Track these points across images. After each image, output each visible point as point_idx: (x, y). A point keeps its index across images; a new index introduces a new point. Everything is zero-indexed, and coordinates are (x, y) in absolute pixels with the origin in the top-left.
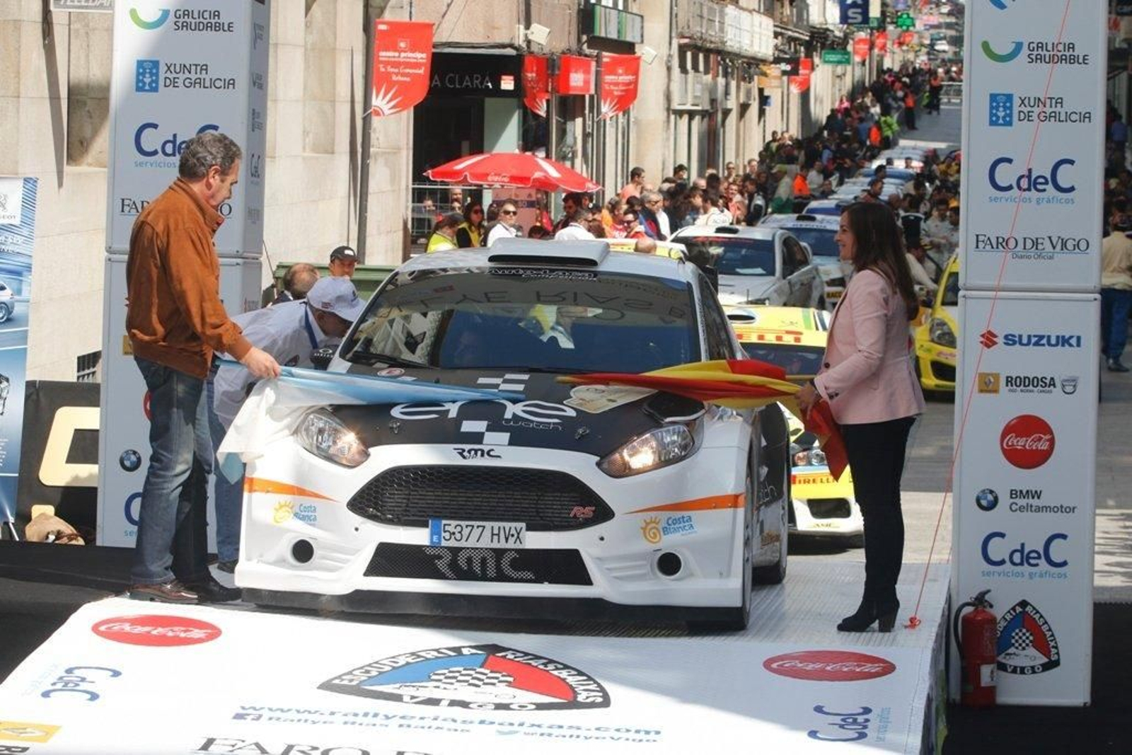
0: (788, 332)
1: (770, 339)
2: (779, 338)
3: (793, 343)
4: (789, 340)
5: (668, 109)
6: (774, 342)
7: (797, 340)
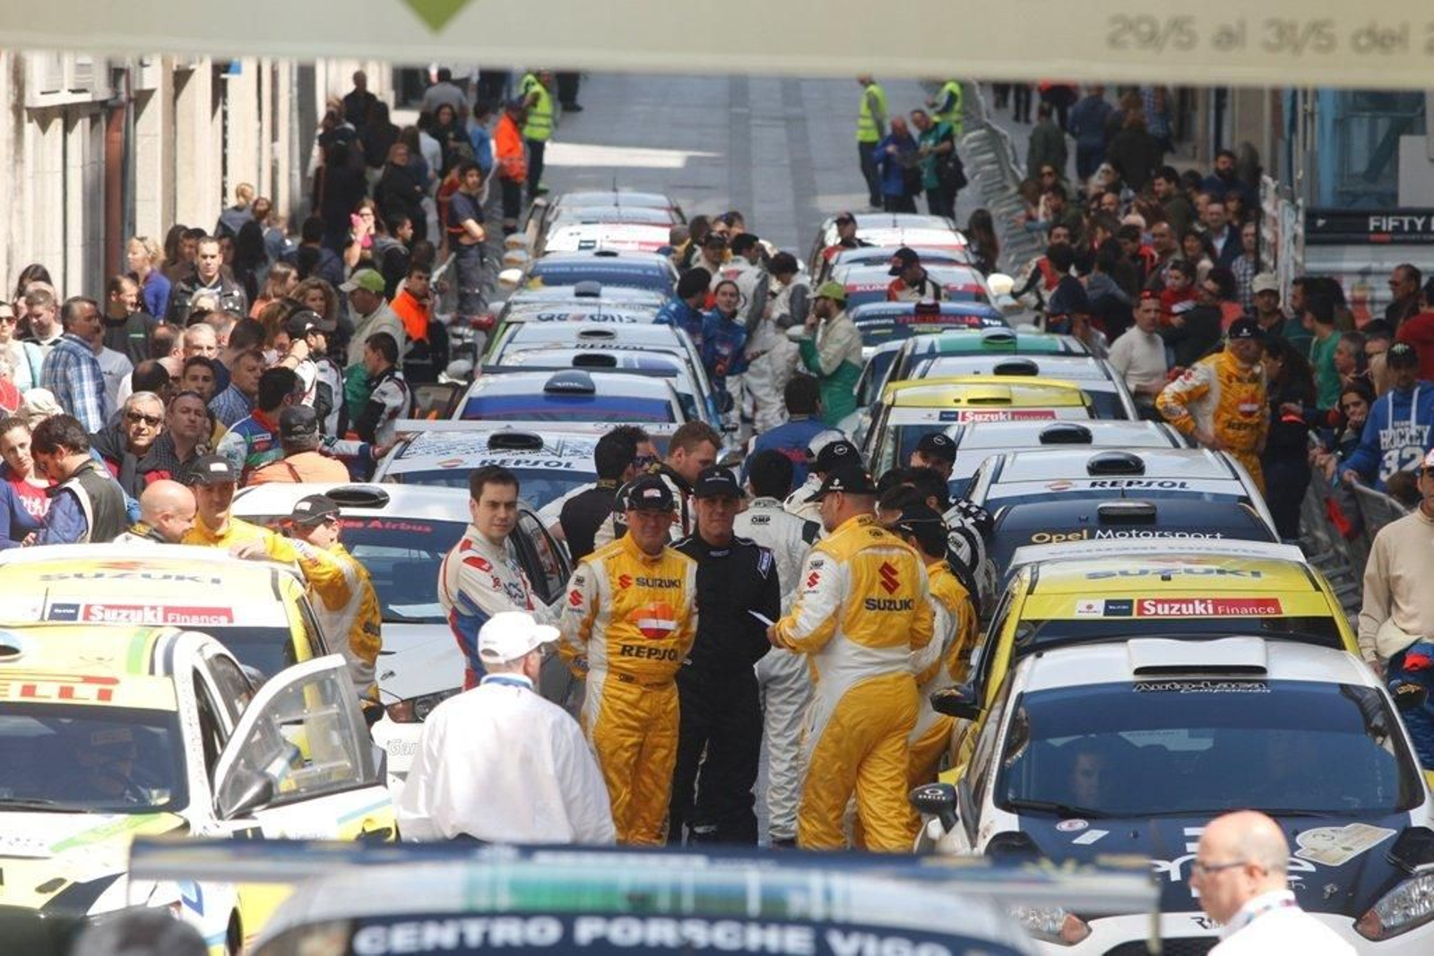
0: (88, 680)
1: (48, 694)
2: (67, 692)
3: (94, 701)
4: (87, 695)
5: (18, 108)
6: (55, 699)
7: (105, 695)
